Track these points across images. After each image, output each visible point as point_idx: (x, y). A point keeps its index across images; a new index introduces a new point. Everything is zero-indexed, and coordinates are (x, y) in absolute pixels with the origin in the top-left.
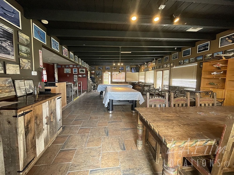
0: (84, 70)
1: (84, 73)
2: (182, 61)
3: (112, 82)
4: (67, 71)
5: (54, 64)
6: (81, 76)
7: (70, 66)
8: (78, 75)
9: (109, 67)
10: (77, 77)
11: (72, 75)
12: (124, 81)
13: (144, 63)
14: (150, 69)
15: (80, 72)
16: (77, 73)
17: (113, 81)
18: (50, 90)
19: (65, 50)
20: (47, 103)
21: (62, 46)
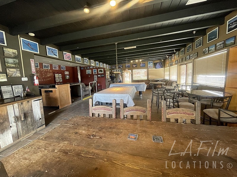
0: (102, 70)
1: (103, 72)
2: (207, 49)
3: (133, 81)
4: (88, 72)
5: (77, 67)
6: (100, 75)
7: (91, 67)
8: (97, 75)
9: (130, 65)
10: (96, 77)
11: (92, 75)
14: (173, 63)
15: (99, 73)
16: (96, 74)
17: (134, 79)
18: (51, 91)
19: (67, 55)
20: (16, 105)
21: (62, 52)
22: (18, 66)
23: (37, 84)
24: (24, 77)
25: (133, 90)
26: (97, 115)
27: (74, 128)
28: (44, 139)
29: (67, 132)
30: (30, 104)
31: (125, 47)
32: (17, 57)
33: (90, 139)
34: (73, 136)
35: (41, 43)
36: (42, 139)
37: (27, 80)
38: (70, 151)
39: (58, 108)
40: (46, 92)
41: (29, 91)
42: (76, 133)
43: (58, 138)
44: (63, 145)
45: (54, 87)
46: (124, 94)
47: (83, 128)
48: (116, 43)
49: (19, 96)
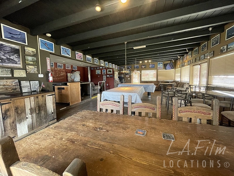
0: (111, 70)
1: (112, 73)
2: (225, 47)
3: (141, 82)
4: (98, 72)
5: (87, 67)
6: (109, 76)
7: (100, 68)
8: (106, 75)
9: (138, 65)
10: (105, 77)
11: (101, 75)
12: (156, 80)
13: (177, 56)
14: (185, 64)
15: (108, 73)
16: (106, 74)
17: (142, 80)
18: (63, 88)
19: (79, 55)
20: (32, 98)
21: (74, 52)
22: (36, 63)
23: (51, 81)
24: (41, 73)
25: (141, 90)
26: (104, 111)
27: (82, 121)
28: (53, 128)
29: (75, 123)
30: (44, 98)
31: (134, 47)
32: (35, 55)
33: (96, 132)
34: (80, 128)
35: (56, 43)
36: (52, 128)
37: (43, 77)
38: (77, 140)
39: (69, 104)
40: (59, 89)
41: (44, 86)
42: (84, 125)
43: (66, 128)
44: (71, 135)
45: (66, 84)
46: (132, 93)
47: (91, 121)
48: (126, 43)
49: (35, 91)
